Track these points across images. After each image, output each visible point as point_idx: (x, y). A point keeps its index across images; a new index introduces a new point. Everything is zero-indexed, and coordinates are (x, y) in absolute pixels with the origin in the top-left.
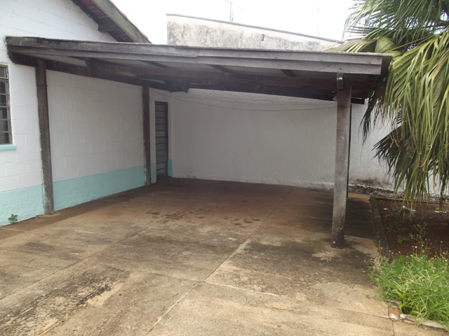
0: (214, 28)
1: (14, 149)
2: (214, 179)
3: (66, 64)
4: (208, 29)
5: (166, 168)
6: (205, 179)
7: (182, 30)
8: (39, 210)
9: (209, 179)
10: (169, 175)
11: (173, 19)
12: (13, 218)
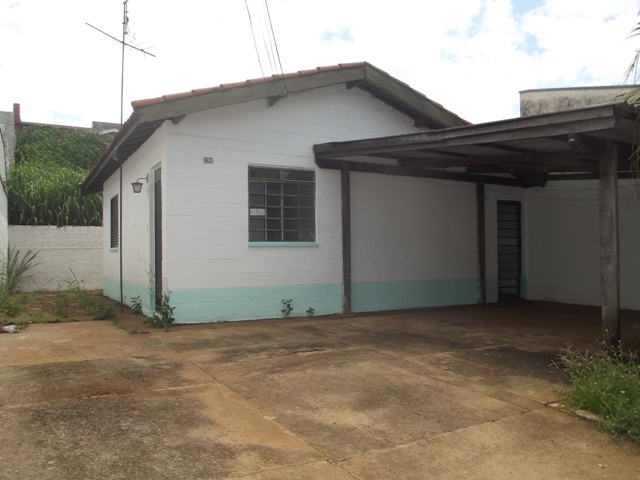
0: (578, 98)
1: (317, 246)
2: (580, 303)
3: (373, 164)
4: (570, 100)
5: (518, 286)
6: (568, 302)
7: (538, 108)
8: (338, 309)
9: (573, 303)
10: (522, 296)
11: (527, 97)
12: (311, 311)
